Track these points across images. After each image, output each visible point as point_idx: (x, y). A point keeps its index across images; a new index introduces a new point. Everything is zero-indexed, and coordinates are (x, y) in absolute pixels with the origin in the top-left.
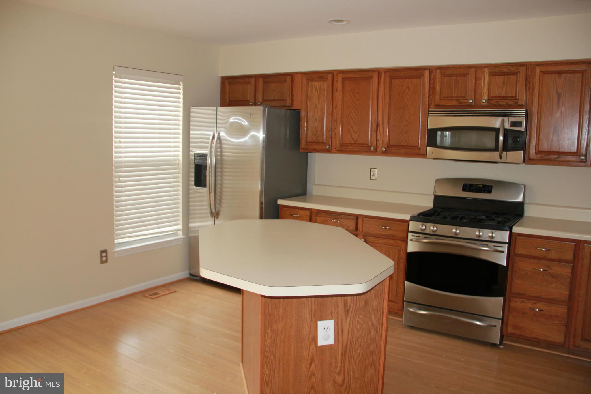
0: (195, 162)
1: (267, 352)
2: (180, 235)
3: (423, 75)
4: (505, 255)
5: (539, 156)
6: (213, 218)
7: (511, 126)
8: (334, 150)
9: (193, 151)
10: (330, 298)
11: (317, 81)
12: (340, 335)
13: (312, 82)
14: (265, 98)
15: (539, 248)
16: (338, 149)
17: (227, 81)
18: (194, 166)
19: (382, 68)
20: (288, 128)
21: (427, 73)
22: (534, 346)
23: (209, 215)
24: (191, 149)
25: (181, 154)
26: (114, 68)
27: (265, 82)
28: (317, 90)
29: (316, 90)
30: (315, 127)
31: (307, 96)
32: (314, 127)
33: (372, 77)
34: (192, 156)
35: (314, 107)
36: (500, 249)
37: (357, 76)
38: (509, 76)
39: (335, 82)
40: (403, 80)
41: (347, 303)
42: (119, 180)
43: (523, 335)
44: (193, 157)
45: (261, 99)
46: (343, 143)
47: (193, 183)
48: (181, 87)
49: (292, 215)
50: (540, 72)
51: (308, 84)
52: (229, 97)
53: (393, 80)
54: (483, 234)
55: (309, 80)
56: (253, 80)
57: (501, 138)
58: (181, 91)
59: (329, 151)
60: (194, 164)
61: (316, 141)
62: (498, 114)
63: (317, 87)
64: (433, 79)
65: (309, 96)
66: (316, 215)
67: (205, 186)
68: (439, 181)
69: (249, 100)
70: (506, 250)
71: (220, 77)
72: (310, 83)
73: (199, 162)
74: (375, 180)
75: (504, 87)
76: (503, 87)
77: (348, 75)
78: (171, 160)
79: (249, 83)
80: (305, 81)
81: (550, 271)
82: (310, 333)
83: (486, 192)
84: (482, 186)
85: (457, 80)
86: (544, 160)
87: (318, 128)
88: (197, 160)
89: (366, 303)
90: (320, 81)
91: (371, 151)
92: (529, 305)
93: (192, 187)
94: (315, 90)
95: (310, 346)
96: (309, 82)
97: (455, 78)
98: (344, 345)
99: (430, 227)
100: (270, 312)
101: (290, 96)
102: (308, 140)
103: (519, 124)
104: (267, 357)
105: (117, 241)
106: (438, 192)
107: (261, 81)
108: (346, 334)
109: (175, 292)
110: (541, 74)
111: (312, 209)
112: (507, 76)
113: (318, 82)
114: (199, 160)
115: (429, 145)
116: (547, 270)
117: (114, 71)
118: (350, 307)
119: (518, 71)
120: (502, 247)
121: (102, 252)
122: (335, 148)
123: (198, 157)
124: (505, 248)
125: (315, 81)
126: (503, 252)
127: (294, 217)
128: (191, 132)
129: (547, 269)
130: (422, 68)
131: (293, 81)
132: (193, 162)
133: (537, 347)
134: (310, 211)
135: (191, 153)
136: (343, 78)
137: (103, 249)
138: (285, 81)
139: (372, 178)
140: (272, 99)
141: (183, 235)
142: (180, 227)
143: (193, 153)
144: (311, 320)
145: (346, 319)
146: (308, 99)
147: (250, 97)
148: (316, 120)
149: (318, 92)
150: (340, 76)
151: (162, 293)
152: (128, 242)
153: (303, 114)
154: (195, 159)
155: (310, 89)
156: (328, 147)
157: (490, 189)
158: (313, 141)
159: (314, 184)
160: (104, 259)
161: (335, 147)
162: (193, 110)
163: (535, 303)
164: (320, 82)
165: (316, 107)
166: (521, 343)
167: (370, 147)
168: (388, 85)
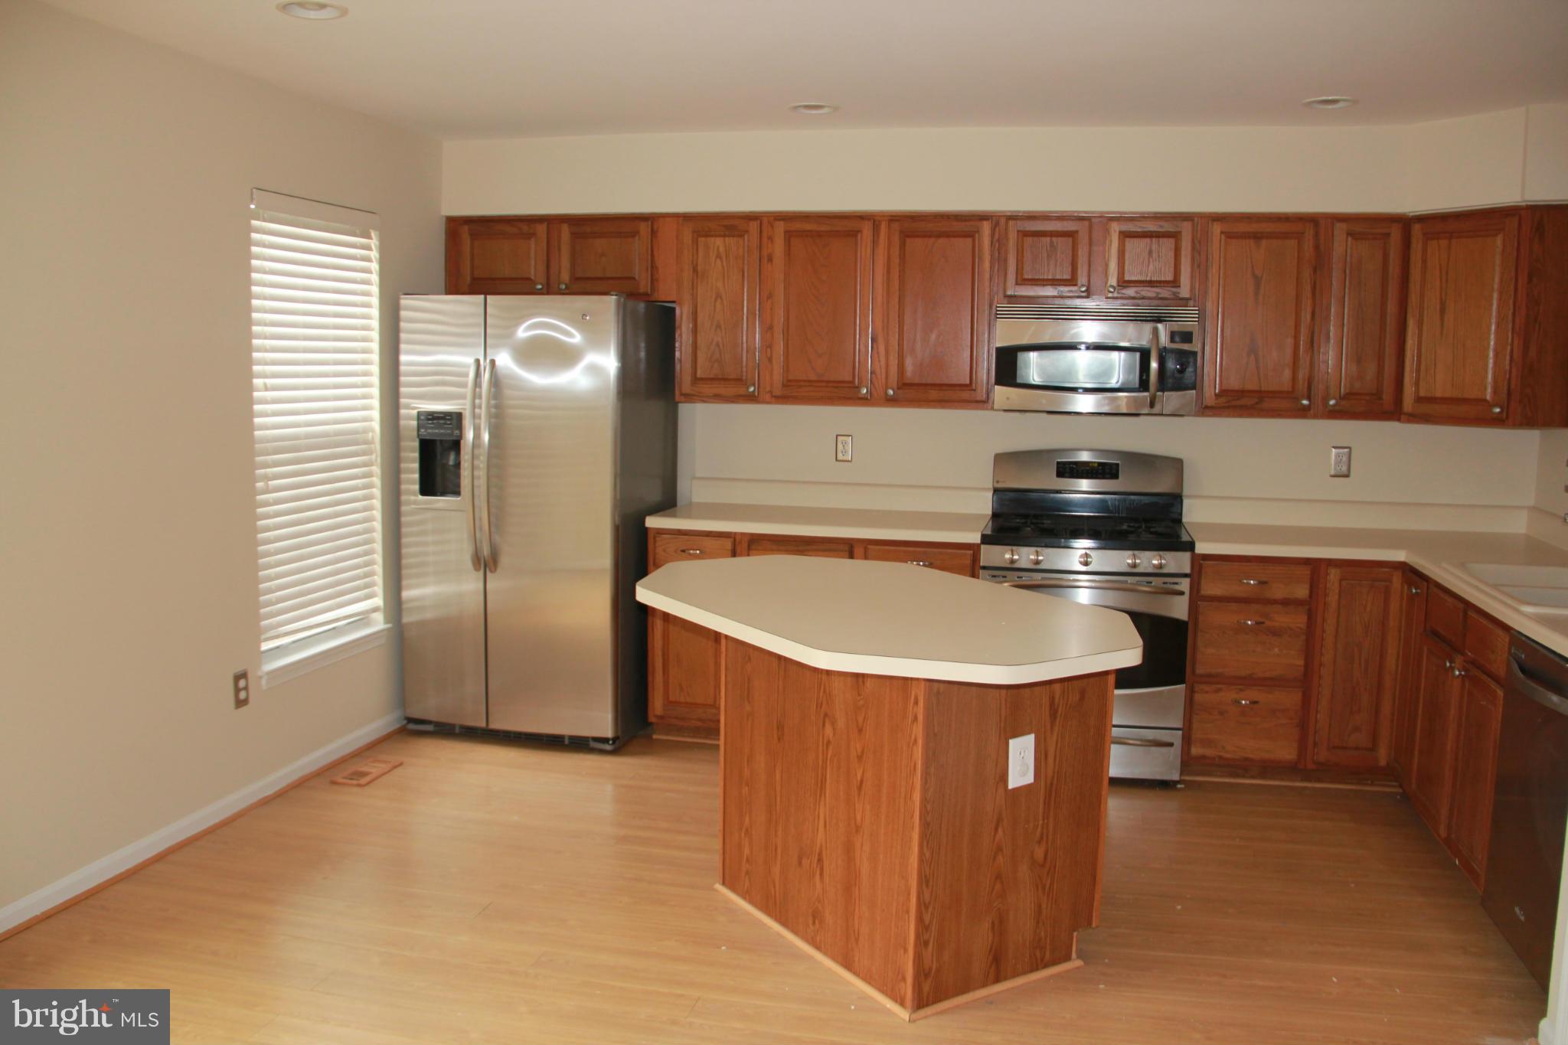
0: (418, 435)
1: (928, 813)
2: (379, 623)
3: (978, 232)
4: (1186, 598)
5: (1222, 400)
6: (481, 573)
7: (1172, 340)
8: (768, 397)
9: (413, 405)
10: (1027, 690)
11: (720, 236)
12: (1043, 764)
13: (709, 239)
14: (579, 274)
15: (1245, 581)
16: (778, 392)
17: (466, 228)
18: (417, 444)
19: (882, 212)
20: (643, 345)
21: (986, 227)
22: (1237, 776)
23: (469, 564)
24: (403, 401)
25: (376, 414)
26: (252, 194)
27: (575, 236)
28: (721, 258)
29: (719, 256)
30: (718, 345)
31: (695, 270)
32: (714, 343)
33: (860, 231)
34: (409, 418)
35: (714, 297)
36: (1177, 587)
37: (823, 228)
38: (1161, 239)
39: (765, 239)
40: (932, 240)
41: (1053, 698)
42: (268, 486)
43: (1221, 757)
44: (415, 423)
45: (565, 276)
46: (789, 381)
47: (417, 487)
48: (374, 242)
49: (683, 551)
50: (1222, 233)
51: (695, 242)
52: (473, 267)
53: (908, 240)
54: (1142, 562)
55: (698, 234)
56: (542, 229)
57: (1154, 365)
58: (374, 254)
59: (751, 399)
60: (418, 440)
61: (720, 377)
62: (1143, 317)
63: (722, 249)
64: (998, 240)
65: (699, 268)
66: (749, 546)
67: (456, 492)
68: (1003, 460)
69: (533, 278)
70: (1187, 589)
71: (444, 219)
72: (702, 240)
73: (433, 432)
74: (849, 461)
75: (1151, 260)
76: (1149, 261)
77: (798, 226)
78: (355, 432)
79: (534, 234)
80: (687, 237)
81: (1268, 623)
82: (996, 765)
83: (1108, 476)
84: (1096, 465)
85: (1051, 242)
86: (1235, 407)
87: (723, 346)
88: (426, 428)
89: (1083, 693)
90: (729, 236)
91: (860, 396)
92: (1228, 695)
93: (413, 498)
94: (716, 258)
95: (996, 791)
96: (699, 239)
97: (1048, 239)
98: (1049, 782)
99: (1028, 555)
100: (936, 730)
101: (647, 269)
102: (699, 374)
103: (1187, 337)
104: (928, 824)
105: (265, 646)
106: (1004, 482)
107: (565, 230)
108: (1051, 760)
109: (401, 764)
110: (1223, 237)
111: (735, 533)
112: (1157, 239)
113: (722, 239)
114: (432, 428)
115: (1000, 381)
116: (1263, 623)
117: (252, 201)
118: (1059, 705)
119: (1179, 230)
120: (1176, 583)
121: (238, 677)
122: (771, 392)
123: (430, 422)
124: (1185, 585)
125: (716, 236)
126: (1182, 593)
127: (690, 554)
128: (403, 358)
129: (1261, 620)
130: (973, 216)
131: (654, 233)
132: (415, 433)
133: (1244, 777)
134: (732, 539)
135: (403, 412)
136: (786, 232)
137: (239, 669)
138: (634, 234)
139: (840, 457)
140: (599, 275)
141: (387, 621)
142: (378, 601)
143: (415, 412)
144: (1000, 740)
145: (1052, 728)
146: (697, 277)
147: (534, 269)
148: (719, 326)
149: (722, 262)
150: (780, 228)
151: (374, 770)
152: (278, 647)
153: (683, 314)
154: (419, 427)
155: (701, 254)
156: (752, 389)
157: (1114, 471)
158: (712, 376)
159: (694, 478)
160: (243, 695)
161: (768, 389)
162: (405, 301)
163: (1241, 690)
164: (727, 239)
165: (718, 296)
166: (1210, 774)
167: (858, 388)
168: (896, 252)
